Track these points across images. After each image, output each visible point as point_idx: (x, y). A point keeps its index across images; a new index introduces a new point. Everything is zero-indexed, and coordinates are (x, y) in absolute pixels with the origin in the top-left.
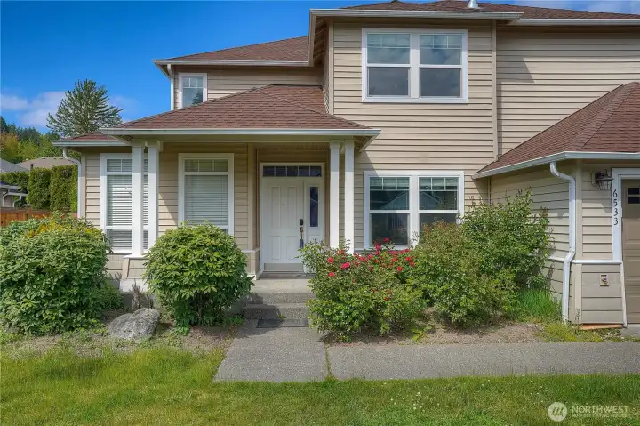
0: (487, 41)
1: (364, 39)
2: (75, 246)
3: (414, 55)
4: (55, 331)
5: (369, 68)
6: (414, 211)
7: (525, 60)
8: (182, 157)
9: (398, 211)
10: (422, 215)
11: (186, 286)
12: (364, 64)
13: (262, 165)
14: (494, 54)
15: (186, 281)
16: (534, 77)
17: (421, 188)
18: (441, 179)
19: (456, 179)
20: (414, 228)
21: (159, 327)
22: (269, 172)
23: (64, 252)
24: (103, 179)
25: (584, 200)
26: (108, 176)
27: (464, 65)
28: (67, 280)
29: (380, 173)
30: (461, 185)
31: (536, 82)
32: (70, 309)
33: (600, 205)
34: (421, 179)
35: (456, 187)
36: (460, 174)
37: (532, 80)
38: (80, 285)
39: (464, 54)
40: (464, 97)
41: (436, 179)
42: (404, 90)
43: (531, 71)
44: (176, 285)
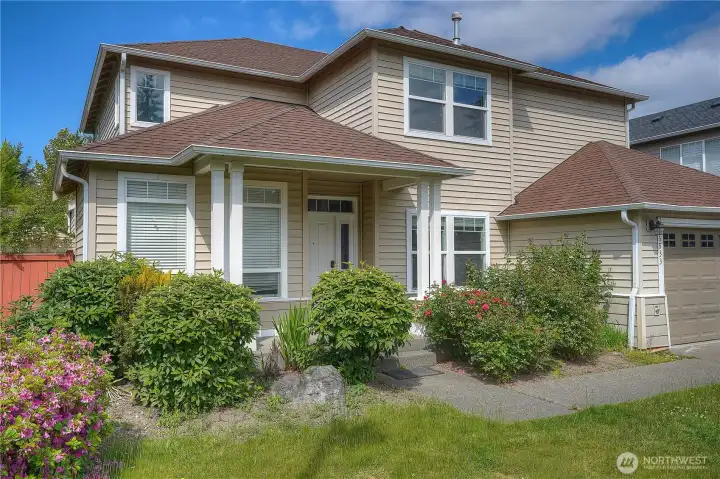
0: (506, 87)
1: (406, 69)
3: (449, 92)
5: (410, 99)
6: (450, 252)
7: (528, 109)
10: (456, 256)
12: (407, 95)
14: (511, 101)
16: (534, 126)
17: (456, 228)
18: (472, 220)
19: (482, 221)
24: (122, 207)
25: (644, 244)
26: (128, 203)
27: (489, 108)
30: (487, 226)
31: (536, 132)
33: (650, 248)
34: (456, 219)
35: (482, 228)
36: (486, 216)
37: (531, 129)
39: (489, 97)
40: (489, 140)
41: (467, 220)
42: (440, 127)
43: (532, 120)
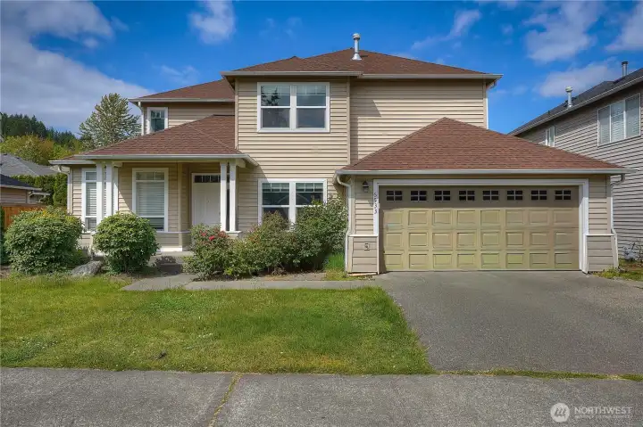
0: (343, 90)
2: (53, 225)
3: (293, 99)
4: (41, 273)
5: (262, 109)
6: (292, 207)
8: (135, 171)
9: (283, 206)
10: (298, 209)
11: (113, 247)
12: (259, 107)
13: (193, 175)
14: (348, 98)
15: (112, 244)
16: (381, 113)
17: (297, 190)
18: (312, 184)
19: (322, 184)
20: (292, 217)
21: (99, 271)
22: (198, 179)
23: (47, 228)
24: (84, 186)
25: (356, 199)
26: (87, 184)
27: (327, 106)
28: (49, 244)
29: (270, 181)
30: (325, 188)
31: (383, 117)
32: (51, 261)
33: (367, 202)
34: (297, 184)
35: (321, 190)
36: (325, 181)
37: (379, 115)
38: (57, 248)
39: (328, 99)
40: (327, 129)
41: (308, 184)
42: (286, 124)
43: (379, 109)
44: (107, 247)
